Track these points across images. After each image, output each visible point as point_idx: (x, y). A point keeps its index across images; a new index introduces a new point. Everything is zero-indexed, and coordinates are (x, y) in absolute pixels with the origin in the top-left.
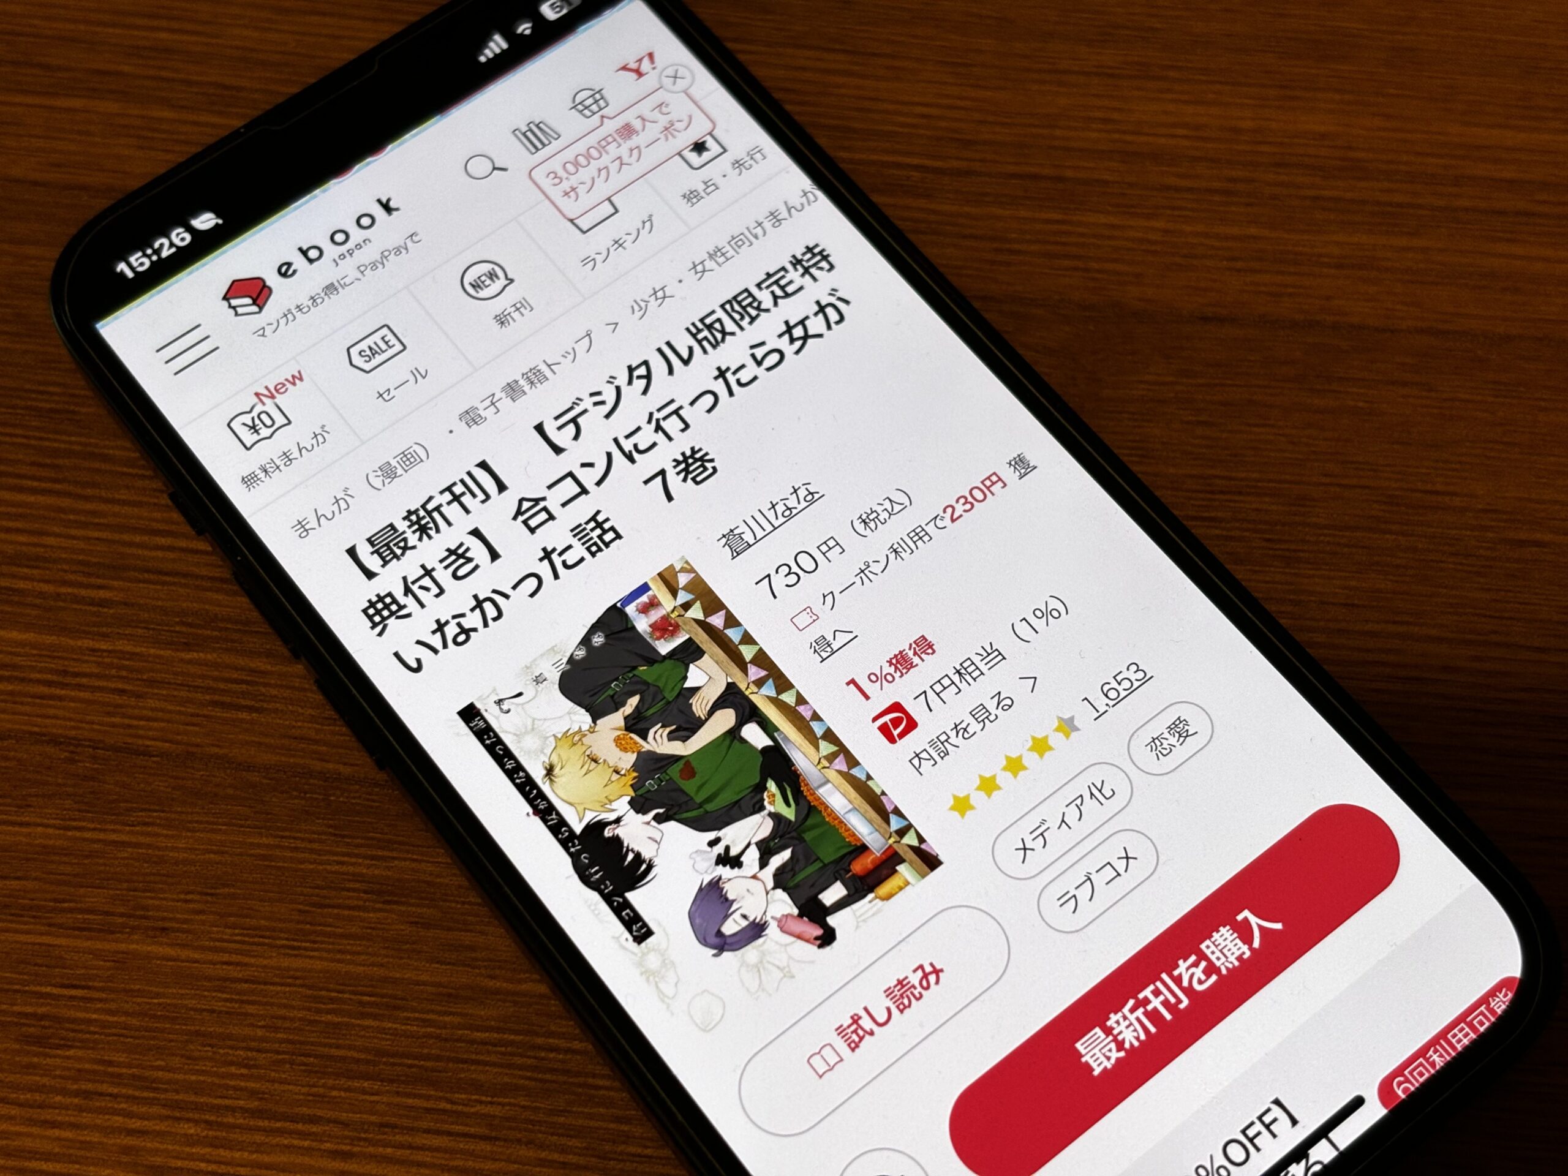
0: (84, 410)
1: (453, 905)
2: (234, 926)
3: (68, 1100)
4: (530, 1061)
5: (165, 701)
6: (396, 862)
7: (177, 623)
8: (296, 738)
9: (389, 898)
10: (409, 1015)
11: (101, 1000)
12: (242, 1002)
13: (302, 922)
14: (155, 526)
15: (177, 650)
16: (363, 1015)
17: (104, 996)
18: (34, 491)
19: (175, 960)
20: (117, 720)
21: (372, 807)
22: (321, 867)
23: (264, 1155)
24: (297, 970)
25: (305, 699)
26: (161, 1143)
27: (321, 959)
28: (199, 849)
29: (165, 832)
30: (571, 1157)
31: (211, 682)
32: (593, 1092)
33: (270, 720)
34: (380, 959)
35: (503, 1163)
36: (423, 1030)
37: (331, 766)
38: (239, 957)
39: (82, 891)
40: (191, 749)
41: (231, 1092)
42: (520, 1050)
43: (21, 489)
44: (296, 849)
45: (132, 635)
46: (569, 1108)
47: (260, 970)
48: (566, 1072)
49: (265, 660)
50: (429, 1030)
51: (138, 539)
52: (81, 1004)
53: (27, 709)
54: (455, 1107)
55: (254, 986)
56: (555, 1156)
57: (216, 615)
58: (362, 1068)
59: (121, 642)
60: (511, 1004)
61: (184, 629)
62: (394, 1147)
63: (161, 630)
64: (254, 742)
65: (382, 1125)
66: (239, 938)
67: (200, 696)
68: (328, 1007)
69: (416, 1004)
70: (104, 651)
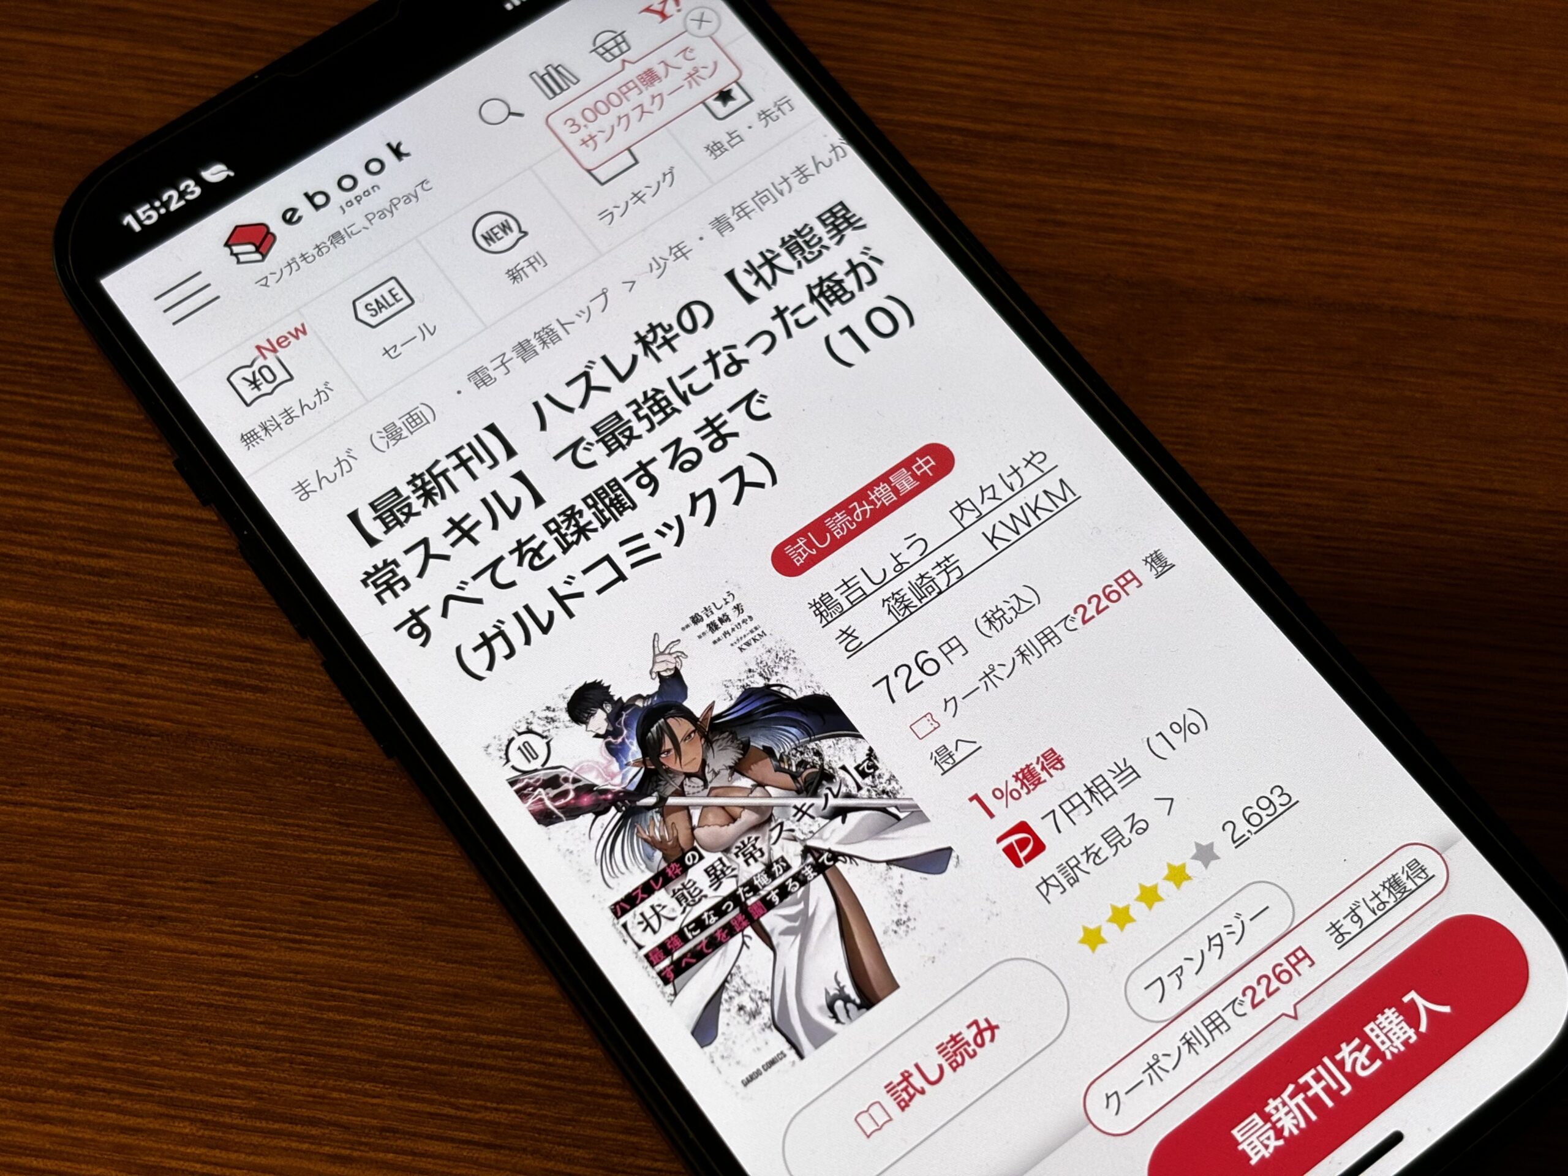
0: (87, 368)
1: (461, 900)
2: (234, 917)
3: (61, 1095)
4: (537, 1067)
5: (166, 677)
6: (403, 854)
7: (180, 596)
8: (301, 720)
9: (395, 892)
10: (414, 1014)
11: (95, 991)
12: (241, 996)
13: (303, 914)
14: (160, 492)
15: (180, 625)
16: (366, 1014)
17: (99, 986)
18: (32, 452)
19: (172, 951)
20: (118, 697)
21: (379, 795)
22: (324, 857)
24: (298, 964)
25: (311, 679)
26: (155, 1141)
27: (323, 953)
28: (199, 835)
29: (164, 815)
31: (214, 659)
32: (602, 1101)
33: (275, 701)
34: (384, 955)
36: (427, 1031)
37: (336, 751)
38: (238, 948)
39: (78, 875)
40: (193, 729)
41: (227, 1091)
42: (528, 1055)
43: (20, 450)
44: (300, 837)
45: (132, 608)
46: (576, 1117)
47: (261, 963)
48: (574, 1079)
49: (271, 637)
50: (434, 1031)
51: (140, 506)
53: (23, 682)
54: (459, 1113)
55: (255, 980)
57: (220, 588)
58: (364, 1069)
59: (122, 614)
60: (519, 1007)
61: (187, 602)
62: (395, 1152)
63: (164, 603)
64: (257, 723)
65: (383, 1130)
66: (239, 929)
67: (202, 673)
68: (330, 1003)
69: (419, 1003)
70: (105, 623)
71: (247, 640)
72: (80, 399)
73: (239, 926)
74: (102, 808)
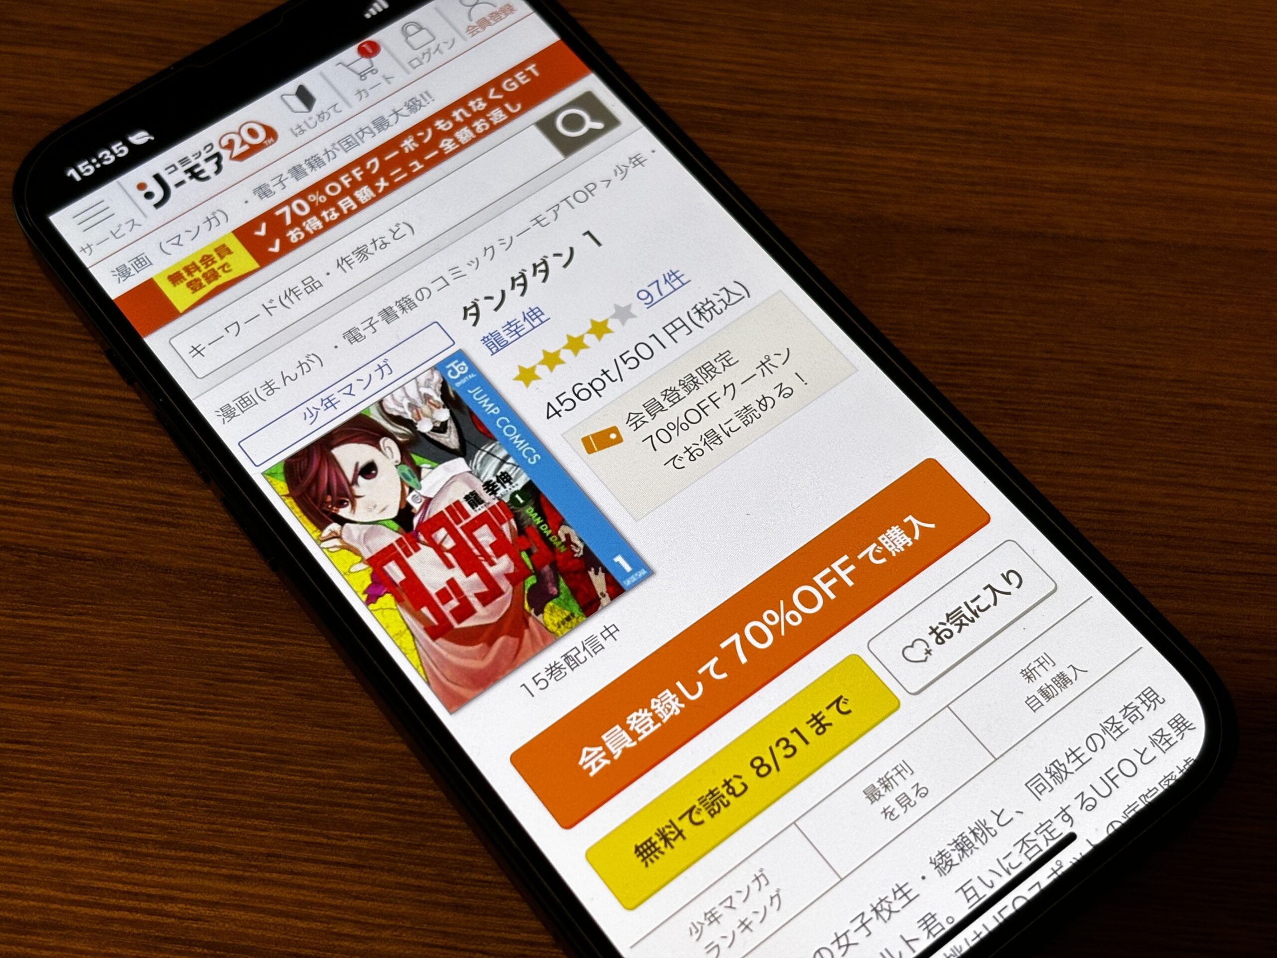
0: (38, 288)
1: (332, 681)
2: (151, 696)
3: (10, 833)
4: (392, 806)
5: (99, 517)
6: (286, 647)
7: (111, 456)
8: (205, 548)
9: (279, 675)
10: (294, 767)
11: (39, 753)
12: (156, 756)
13: (208, 693)
14: (95, 379)
15: (110, 477)
16: (255, 768)
17: (42, 750)
19: (101, 722)
20: (60, 532)
21: (267, 603)
22: (223, 650)
23: (171, 878)
24: (202, 731)
25: (214, 517)
26: (86, 868)
27: (221, 722)
28: (124, 635)
29: (96, 620)
30: (424, 882)
31: (137, 503)
32: (444, 830)
33: (185, 534)
34: (270, 723)
35: (369, 886)
36: (305, 780)
37: (233, 570)
38: (154, 720)
39: (27, 666)
40: (119, 555)
41: (144, 828)
42: (385, 797)
44: (203, 635)
45: (73, 465)
46: (423, 843)
47: (172, 730)
48: (423, 814)
49: (182, 486)
50: (310, 779)
52: (23, 756)
54: (330, 842)
55: (166, 743)
56: (412, 881)
57: (142, 450)
58: (254, 809)
59: (64, 470)
60: (379, 760)
61: (116, 461)
62: (279, 872)
63: (97, 461)
64: (171, 550)
65: (269, 855)
66: (155, 705)
67: (127, 513)
68: (227, 760)
69: (299, 759)
70: (50, 477)
71: (162, 488)
72: (34, 311)
73: (156, 703)
74: (46, 615)
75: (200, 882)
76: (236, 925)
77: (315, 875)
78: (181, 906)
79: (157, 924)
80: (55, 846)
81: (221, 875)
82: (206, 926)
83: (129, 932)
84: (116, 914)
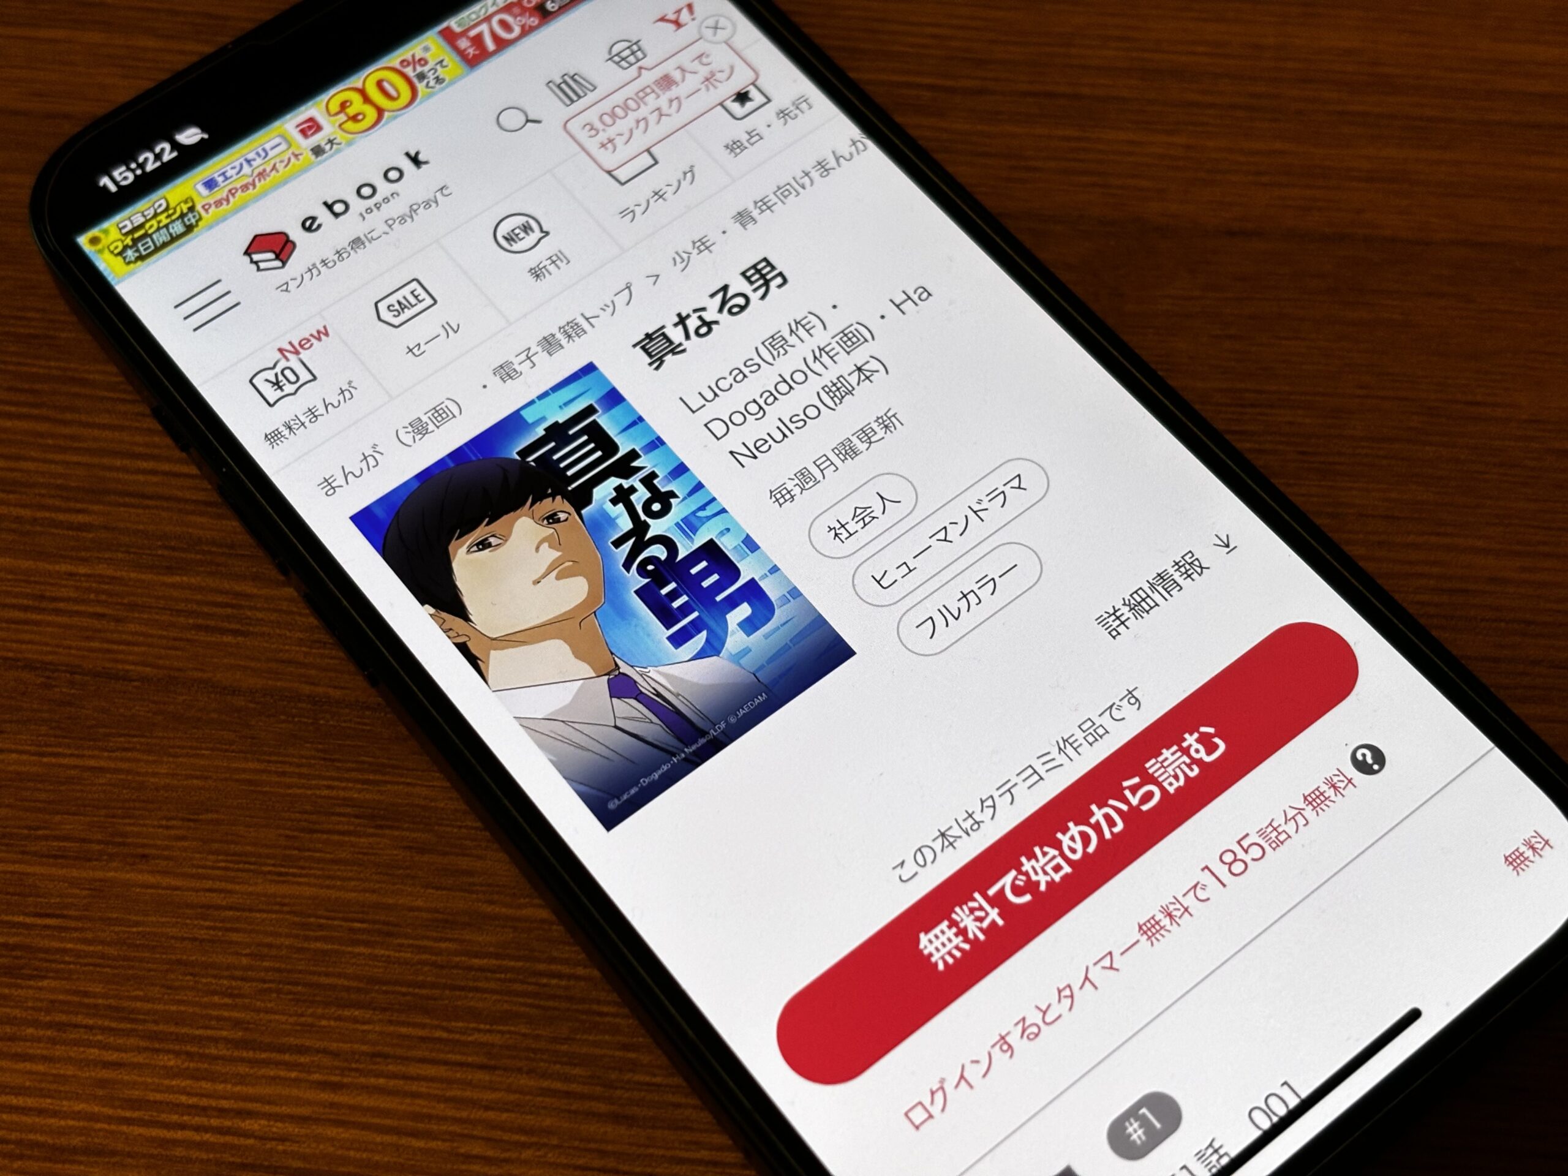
0: (64, 335)
1: (449, 829)
2: (217, 853)
3: (41, 1033)
4: (531, 988)
5: (146, 625)
6: (389, 787)
7: (160, 547)
8: (283, 662)
9: (381, 823)
10: (402, 941)
11: (76, 929)
12: (227, 930)
13: (292, 848)
15: (159, 574)
16: (354, 943)
17: (80, 925)
18: (11, 416)
19: (154, 887)
20: (96, 644)
21: (363, 730)
22: (309, 792)
23: (249, 1087)
24: (284, 896)
25: (295, 622)
26: (140, 1076)
27: (309, 885)
28: (181, 775)
30: (575, 1086)
31: (194, 606)
32: (598, 1019)
33: (257, 644)
34: (372, 885)
35: (503, 1093)
36: (417, 957)
38: (223, 884)
39: (58, 818)
40: (173, 673)
41: (214, 1023)
42: (521, 977)
44: (283, 774)
45: (111, 559)
46: (572, 1036)
47: (245, 897)
48: (569, 999)
49: (252, 583)
50: (423, 956)
51: (118, 463)
52: (56, 933)
54: (451, 1036)
55: (239, 914)
56: (558, 1085)
57: (200, 538)
58: (353, 996)
59: (101, 566)
60: (511, 930)
61: (166, 553)
62: (386, 1077)
63: (143, 554)
64: (240, 666)
65: (374, 1055)
66: (223, 864)
67: (182, 620)
68: (316, 934)
69: (409, 930)
70: (84, 575)
71: (227, 586)
73: (226, 861)
74: (80, 752)
75: (286, 1091)
76: (333, 1146)
77: (432, 1079)
78: (263, 1122)
79: (233, 1147)
80: (100, 1048)
81: (313, 1082)
82: (295, 1147)
83: (197, 1158)
84: (179, 1135)
